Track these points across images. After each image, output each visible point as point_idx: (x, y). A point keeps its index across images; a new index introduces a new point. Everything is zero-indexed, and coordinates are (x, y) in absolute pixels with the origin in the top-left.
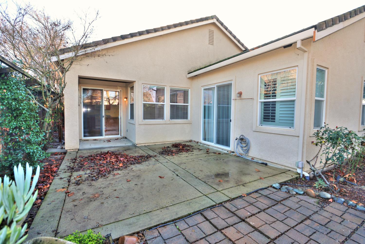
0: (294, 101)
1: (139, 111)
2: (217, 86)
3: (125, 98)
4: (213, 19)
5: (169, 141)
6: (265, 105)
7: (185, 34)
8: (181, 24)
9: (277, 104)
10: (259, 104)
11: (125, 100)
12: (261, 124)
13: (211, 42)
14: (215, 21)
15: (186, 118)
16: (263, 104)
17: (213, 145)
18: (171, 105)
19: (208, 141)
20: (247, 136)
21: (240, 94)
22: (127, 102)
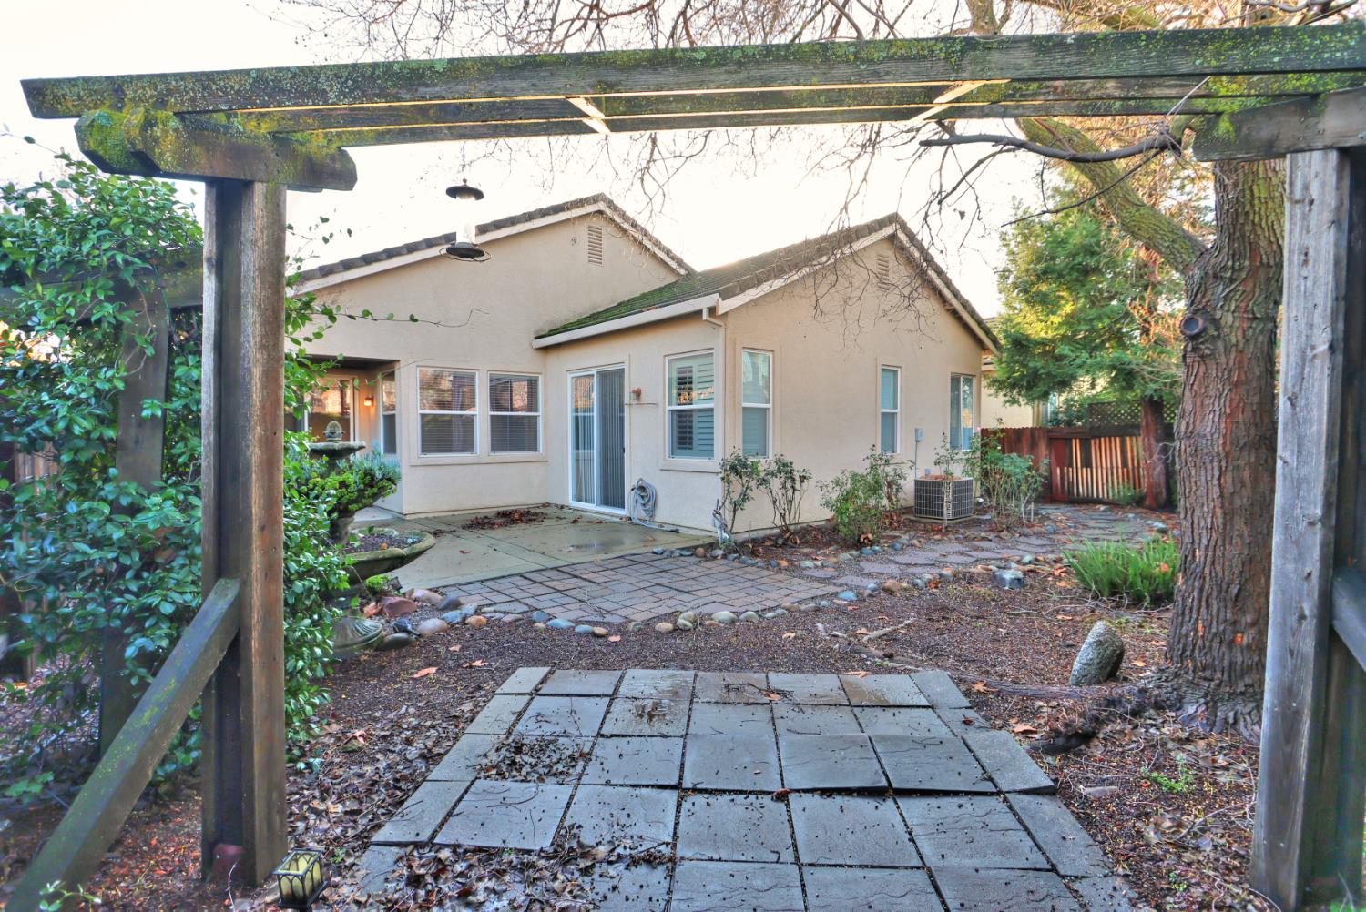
0: (711, 410)
1: (410, 433)
2: (598, 373)
3: (367, 399)
4: (595, 202)
5: (488, 504)
6: (679, 416)
7: (527, 243)
8: (512, 221)
9: (694, 414)
10: (667, 416)
11: (368, 403)
12: (673, 453)
13: (595, 255)
14: (601, 206)
15: (534, 447)
16: (675, 416)
17: (594, 508)
18: (492, 416)
19: (586, 501)
20: (648, 480)
21: (638, 394)
22: (373, 410)
